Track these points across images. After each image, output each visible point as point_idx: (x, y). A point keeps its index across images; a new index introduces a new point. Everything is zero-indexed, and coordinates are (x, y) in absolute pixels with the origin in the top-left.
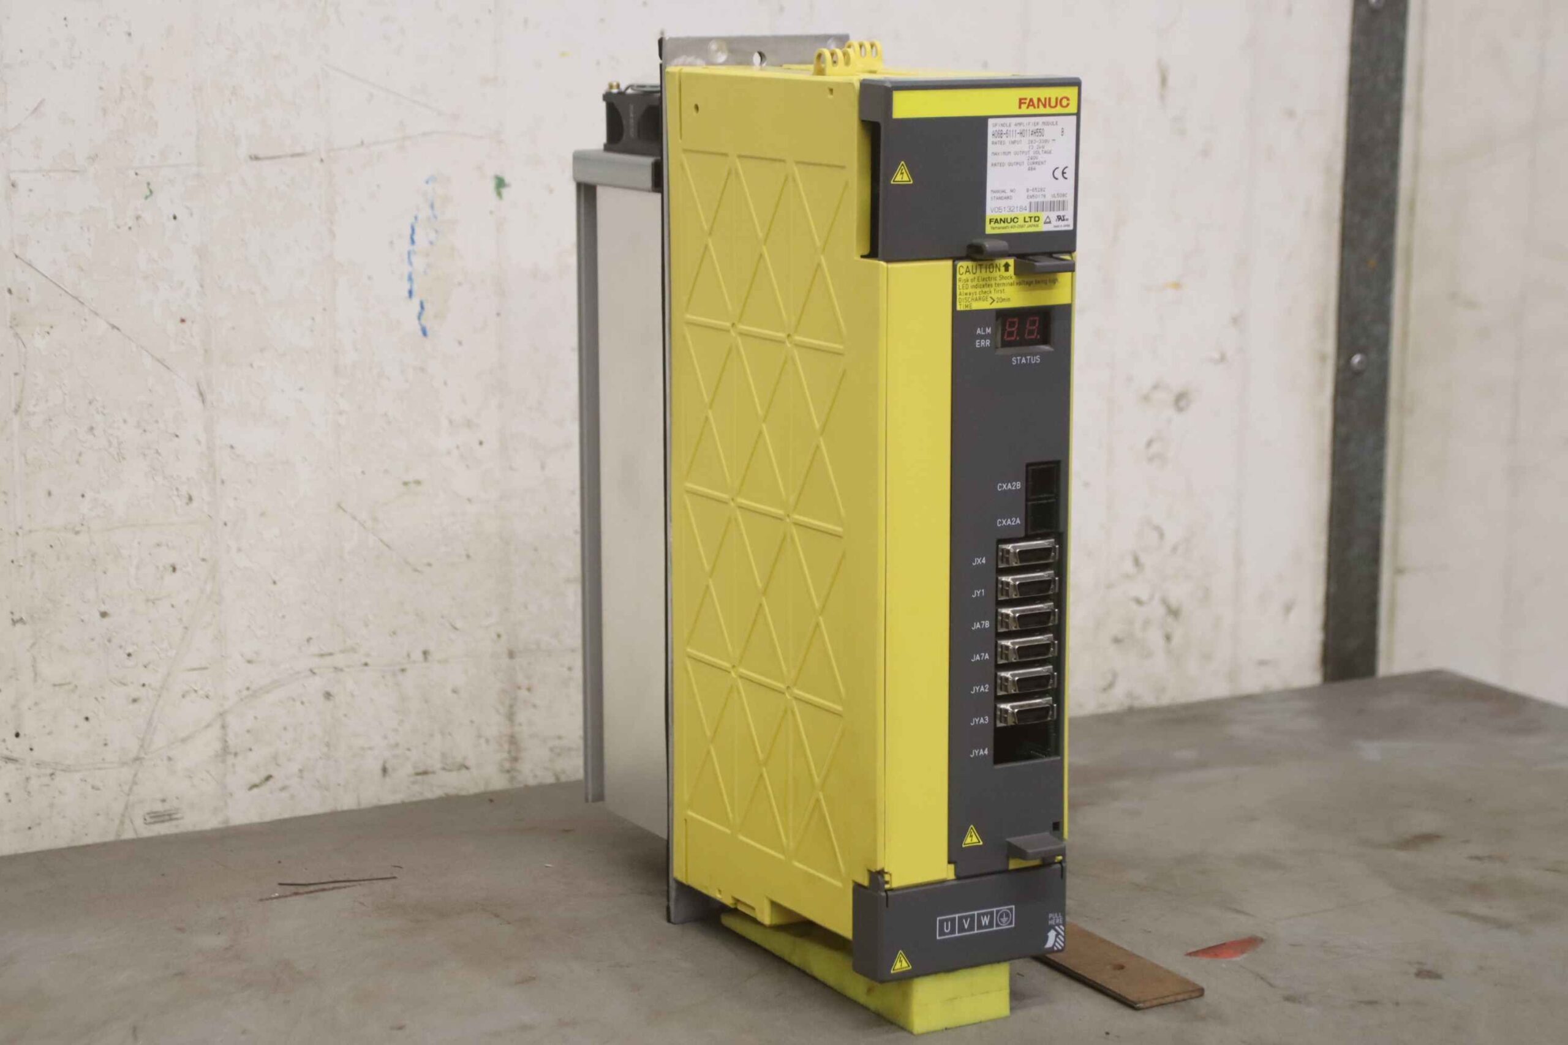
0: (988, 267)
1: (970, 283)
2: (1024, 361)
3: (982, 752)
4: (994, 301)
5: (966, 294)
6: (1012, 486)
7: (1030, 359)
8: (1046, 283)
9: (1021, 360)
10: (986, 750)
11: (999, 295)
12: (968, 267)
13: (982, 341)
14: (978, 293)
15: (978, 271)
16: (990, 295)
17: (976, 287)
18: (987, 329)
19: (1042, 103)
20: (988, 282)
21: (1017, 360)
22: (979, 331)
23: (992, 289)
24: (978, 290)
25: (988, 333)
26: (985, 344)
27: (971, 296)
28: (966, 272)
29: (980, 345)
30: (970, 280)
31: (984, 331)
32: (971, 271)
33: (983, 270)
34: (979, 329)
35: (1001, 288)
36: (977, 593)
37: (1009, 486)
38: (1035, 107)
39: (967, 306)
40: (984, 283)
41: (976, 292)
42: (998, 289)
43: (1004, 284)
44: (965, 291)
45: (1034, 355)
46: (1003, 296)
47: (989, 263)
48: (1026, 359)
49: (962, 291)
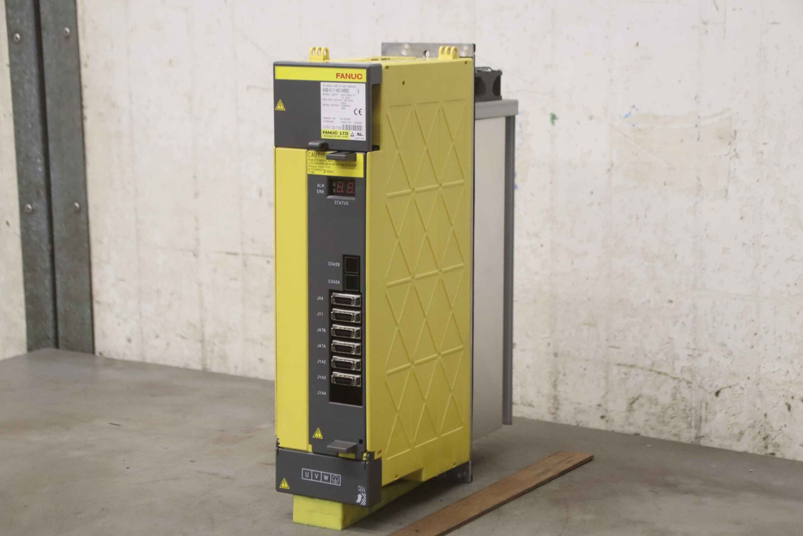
0: (322, 154)
1: (313, 161)
2: (340, 203)
3: (323, 393)
4: (325, 171)
5: (312, 166)
6: (336, 265)
7: (343, 203)
8: (351, 166)
9: (339, 202)
10: (325, 392)
11: (328, 169)
12: (313, 154)
13: (320, 190)
14: (317, 167)
15: (318, 156)
16: (323, 169)
17: (316, 163)
18: (322, 185)
19: (348, 76)
20: (322, 162)
21: (337, 202)
22: (318, 185)
23: (324, 166)
24: (318, 165)
25: (323, 187)
26: (321, 192)
27: (314, 168)
28: (312, 156)
29: (319, 192)
30: (314, 160)
31: (321, 186)
32: (314, 155)
33: (320, 156)
34: (318, 184)
35: (329, 165)
36: (319, 314)
37: (334, 264)
38: (344, 78)
39: (312, 172)
40: (320, 162)
41: (316, 166)
42: (327, 166)
43: (330, 164)
44: (312, 165)
45: (346, 201)
46: (330, 170)
47: (322, 153)
48: (342, 203)
49: (310, 165)
